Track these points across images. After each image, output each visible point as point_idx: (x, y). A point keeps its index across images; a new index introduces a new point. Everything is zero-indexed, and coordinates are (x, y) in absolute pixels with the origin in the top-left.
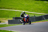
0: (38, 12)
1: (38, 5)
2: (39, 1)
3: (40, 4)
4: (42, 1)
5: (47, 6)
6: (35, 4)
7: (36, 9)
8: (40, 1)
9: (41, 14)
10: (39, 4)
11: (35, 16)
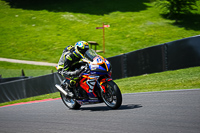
0: (38, 60)
1: (38, 29)
2: (41, 12)
3: (48, 27)
4: (52, 13)
5: (75, 33)
6: (26, 26)
7: (31, 46)
8: (46, 12)
9: (48, 67)
10: (42, 24)
11: (23, 74)
